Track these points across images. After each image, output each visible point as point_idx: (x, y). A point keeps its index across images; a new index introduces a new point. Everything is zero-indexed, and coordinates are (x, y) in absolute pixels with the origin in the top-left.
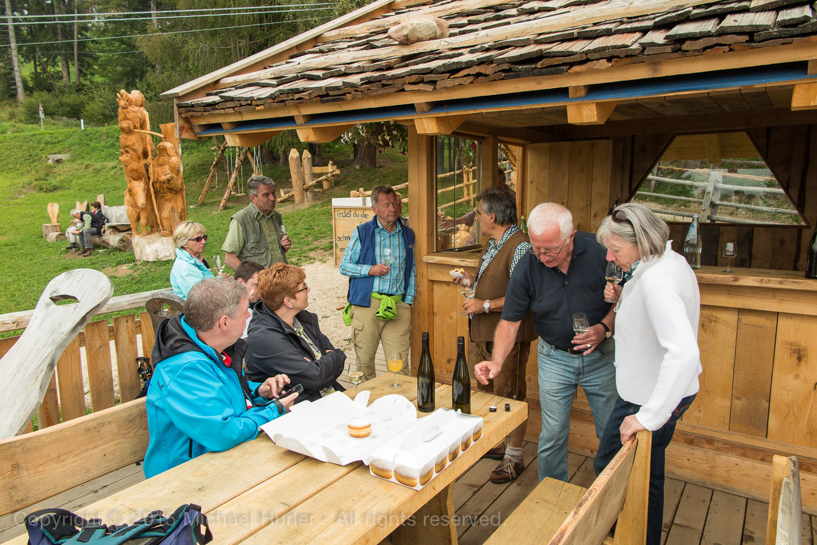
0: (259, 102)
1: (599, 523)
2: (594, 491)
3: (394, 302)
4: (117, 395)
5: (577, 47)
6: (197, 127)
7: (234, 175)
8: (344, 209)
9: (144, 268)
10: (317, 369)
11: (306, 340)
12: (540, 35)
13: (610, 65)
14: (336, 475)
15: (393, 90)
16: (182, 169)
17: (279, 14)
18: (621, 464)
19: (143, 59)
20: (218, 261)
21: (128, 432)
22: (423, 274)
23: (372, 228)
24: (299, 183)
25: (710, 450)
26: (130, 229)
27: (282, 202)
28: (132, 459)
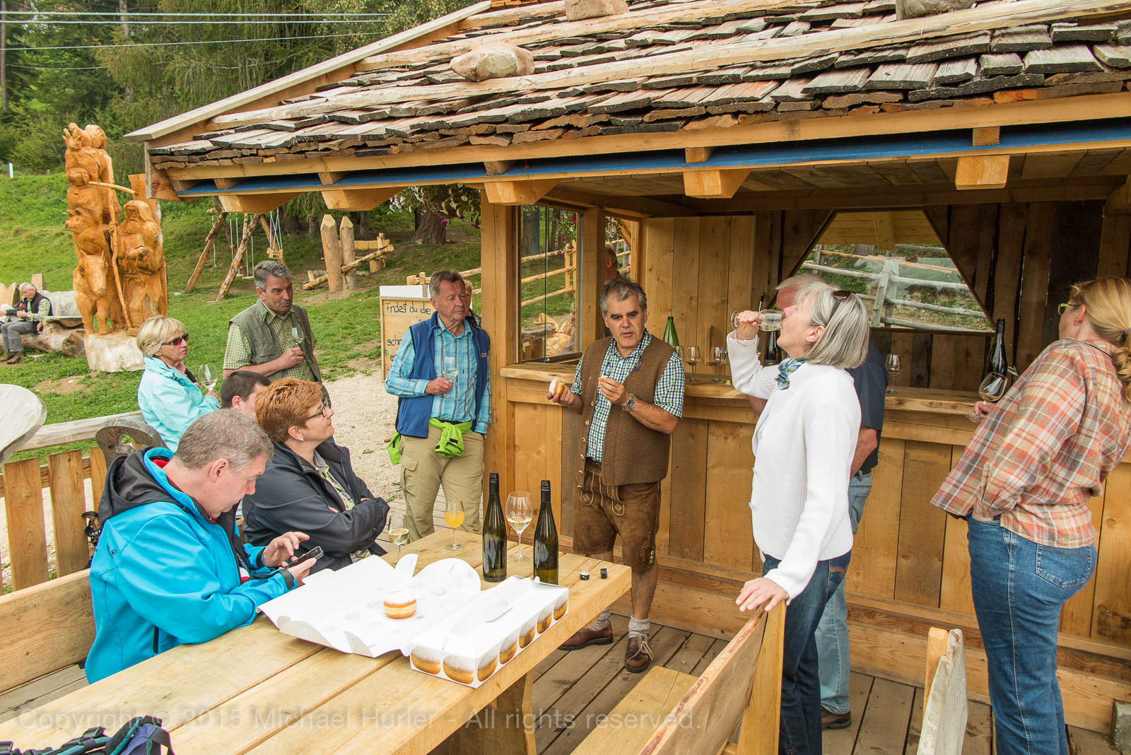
0: (268, 153)
1: (713, 722)
2: (705, 680)
3: (460, 433)
4: (53, 567)
5: (696, 96)
6: (179, 184)
7: (240, 250)
8: (397, 301)
9: (102, 381)
10: (348, 523)
11: (333, 484)
12: (650, 77)
13: (736, 122)
14: (363, 672)
15: (455, 143)
16: (161, 240)
17: (309, 26)
18: (744, 644)
19: (106, 78)
20: (208, 374)
21: (63, 619)
22: (499, 394)
23: (431, 329)
24: (336, 263)
25: (871, 626)
26: (81, 326)
27: (310, 289)
28: (70, 658)
